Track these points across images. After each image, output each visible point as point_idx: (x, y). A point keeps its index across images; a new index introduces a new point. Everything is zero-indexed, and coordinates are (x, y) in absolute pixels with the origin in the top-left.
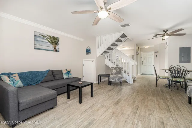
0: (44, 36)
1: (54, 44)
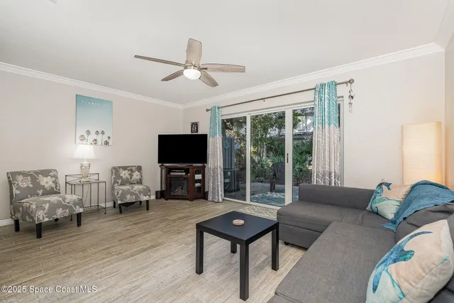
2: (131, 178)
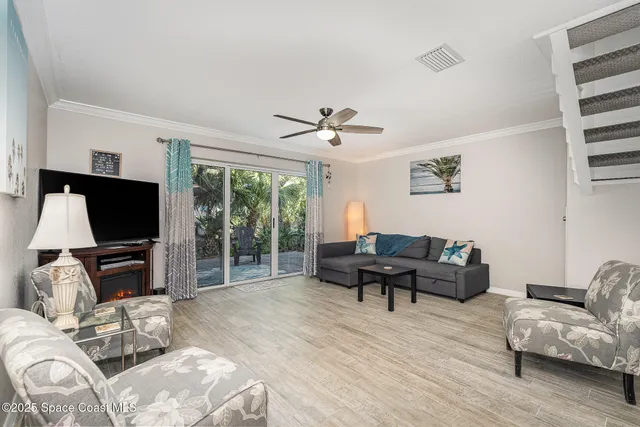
0: (424, 165)
1: (445, 175)
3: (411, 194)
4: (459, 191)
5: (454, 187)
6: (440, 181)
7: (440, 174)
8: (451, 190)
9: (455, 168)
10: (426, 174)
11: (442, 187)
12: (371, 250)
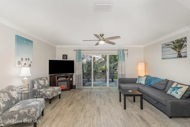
0: (167, 45)
1: (177, 49)
2: (45, 84)
3: (162, 59)
4: (186, 57)
5: (183, 55)
6: (175, 52)
7: (175, 48)
8: (181, 57)
9: (183, 44)
10: (169, 49)
11: (177, 55)
12: (143, 82)
